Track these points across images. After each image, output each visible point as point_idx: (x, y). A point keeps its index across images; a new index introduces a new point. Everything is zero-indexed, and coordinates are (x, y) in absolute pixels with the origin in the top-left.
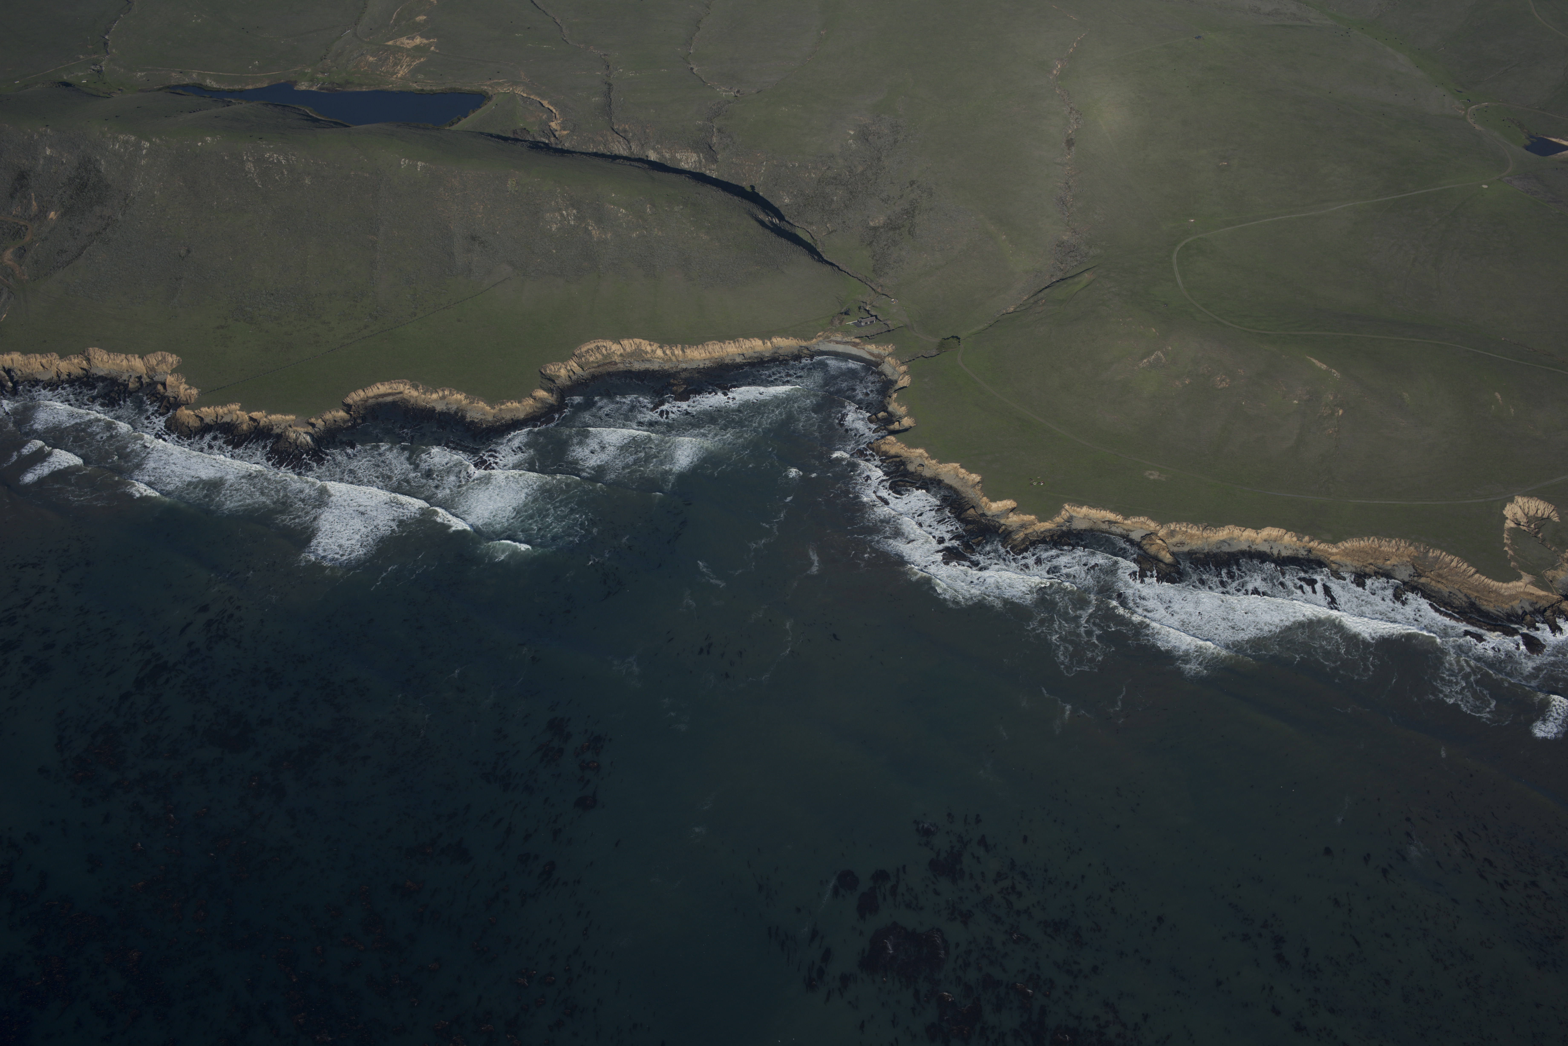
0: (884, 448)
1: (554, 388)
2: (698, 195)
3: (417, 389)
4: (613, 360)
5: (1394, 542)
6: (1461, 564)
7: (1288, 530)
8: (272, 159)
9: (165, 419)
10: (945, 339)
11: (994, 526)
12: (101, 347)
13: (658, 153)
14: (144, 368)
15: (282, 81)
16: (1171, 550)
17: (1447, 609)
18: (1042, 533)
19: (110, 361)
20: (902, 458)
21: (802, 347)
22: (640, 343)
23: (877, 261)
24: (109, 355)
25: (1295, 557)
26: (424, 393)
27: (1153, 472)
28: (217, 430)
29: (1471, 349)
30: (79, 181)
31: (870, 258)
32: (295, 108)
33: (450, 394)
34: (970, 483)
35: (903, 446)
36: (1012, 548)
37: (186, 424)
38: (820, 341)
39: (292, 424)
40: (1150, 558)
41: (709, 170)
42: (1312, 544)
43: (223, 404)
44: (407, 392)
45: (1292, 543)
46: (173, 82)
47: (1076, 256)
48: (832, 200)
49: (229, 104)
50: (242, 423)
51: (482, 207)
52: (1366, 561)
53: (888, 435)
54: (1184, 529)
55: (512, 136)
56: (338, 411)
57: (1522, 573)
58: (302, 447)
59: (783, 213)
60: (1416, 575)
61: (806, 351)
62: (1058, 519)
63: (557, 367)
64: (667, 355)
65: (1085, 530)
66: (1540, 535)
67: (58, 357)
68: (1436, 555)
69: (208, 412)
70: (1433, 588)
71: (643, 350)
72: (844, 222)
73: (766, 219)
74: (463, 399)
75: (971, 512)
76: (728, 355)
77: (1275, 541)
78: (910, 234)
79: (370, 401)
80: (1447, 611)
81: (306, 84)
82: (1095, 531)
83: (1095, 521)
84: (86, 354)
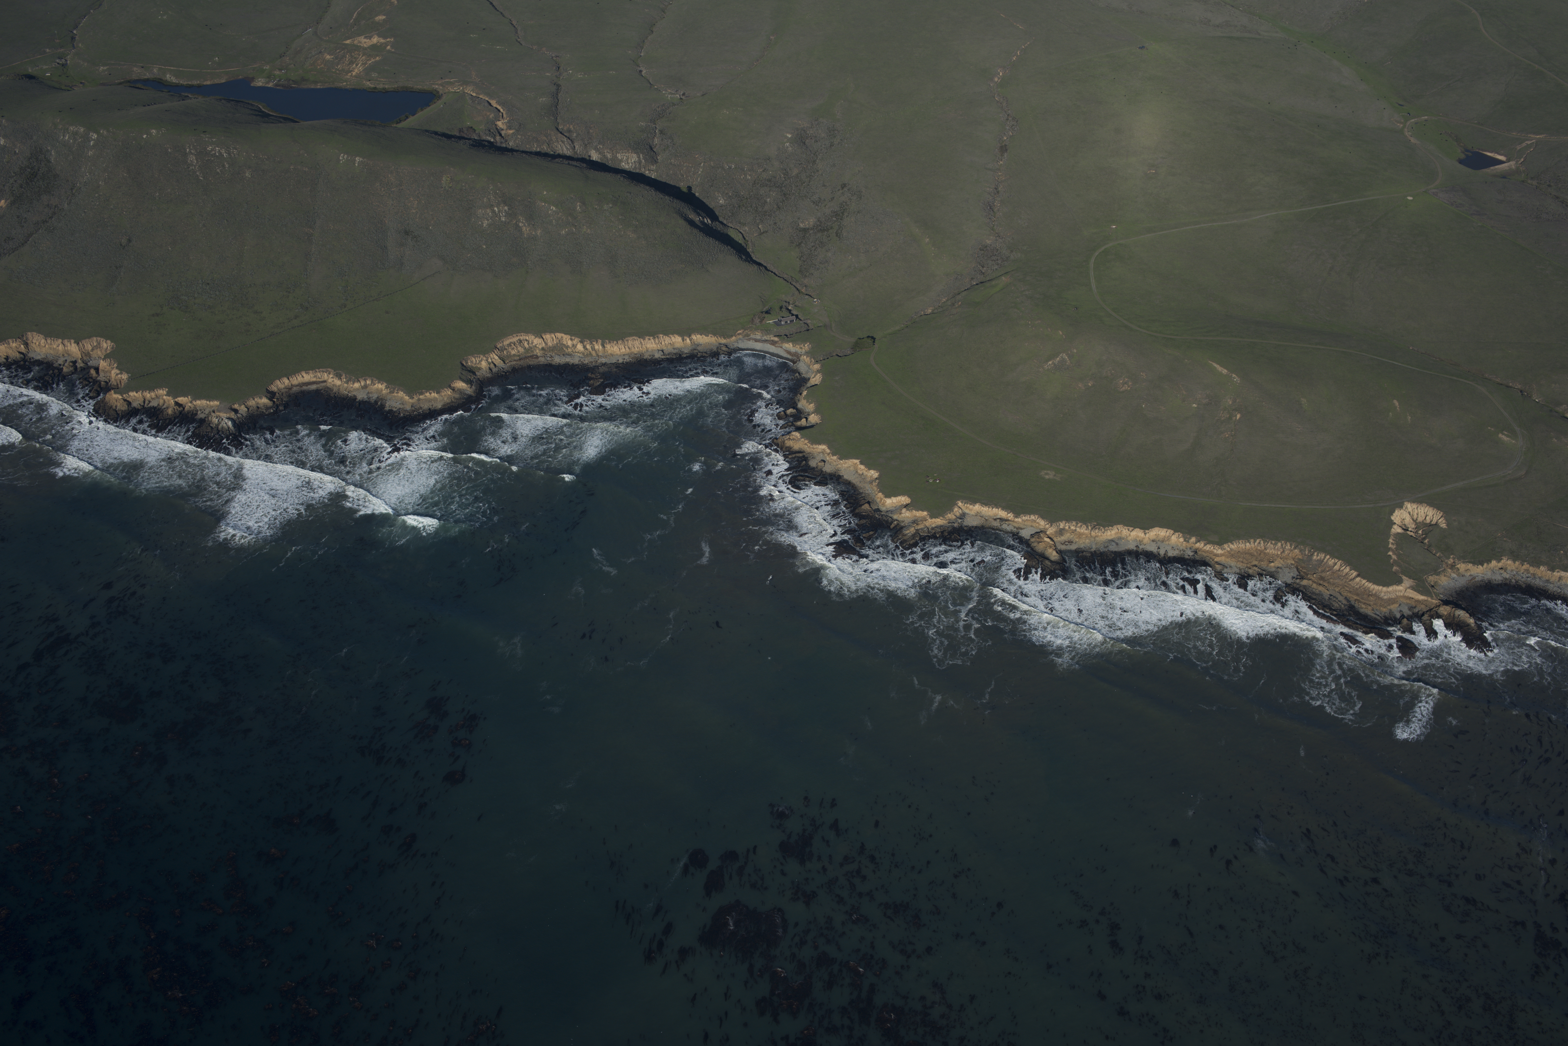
0: (789, 443)
1: (474, 380)
2: (628, 194)
3: (340, 378)
4: (535, 353)
5: (1279, 544)
6: (1344, 567)
7: (1175, 531)
8: (214, 152)
9: (94, 402)
10: (860, 339)
11: (887, 522)
13: (600, 153)
14: (79, 353)
15: (240, 77)
16: (1059, 548)
17: (1325, 612)
18: (933, 529)
19: (47, 346)
20: (805, 454)
21: (721, 344)
22: (562, 337)
23: (804, 261)
24: (46, 340)
25: (1181, 558)
26: (347, 382)
27: (1049, 472)
28: (143, 414)
29: (1376, 357)
30: (29, 170)
31: (797, 259)
32: (249, 103)
33: (371, 383)
34: (869, 479)
35: (806, 441)
36: (901, 543)
37: (114, 407)
38: (740, 339)
39: (215, 409)
40: (1037, 555)
41: (649, 170)
42: (1198, 545)
43: (151, 389)
44: (330, 380)
45: (1179, 544)
46: (134, 77)
47: (997, 260)
48: (766, 202)
49: (185, 98)
50: (168, 408)
51: (416, 202)
52: (1250, 563)
53: (793, 431)
54: (1073, 528)
55: (458, 134)
56: (261, 398)
57: (1404, 577)
58: (223, 432)
59: (717, 213)
60: (1298, 577)
61: (724, 349)
62: (950, 516)
63: (478, 360)
64: (587, 349)
65: (976, 527)
66: (1426, 541)
68: (1321, 558)
69: (136, 397)
70: (1314, 590)
71: (564, 345)
72: (775, 223)
73: (697, 219)
74: (384, 388)
75: (866, 507)
76: (647, 351)
77: (1163, 541)
78: (837, 236)
79: (295, 389)
80: (1326, 614)
81: (263, 80)
82: (986, 528)
83: (987, 518)
84: (25, 339)
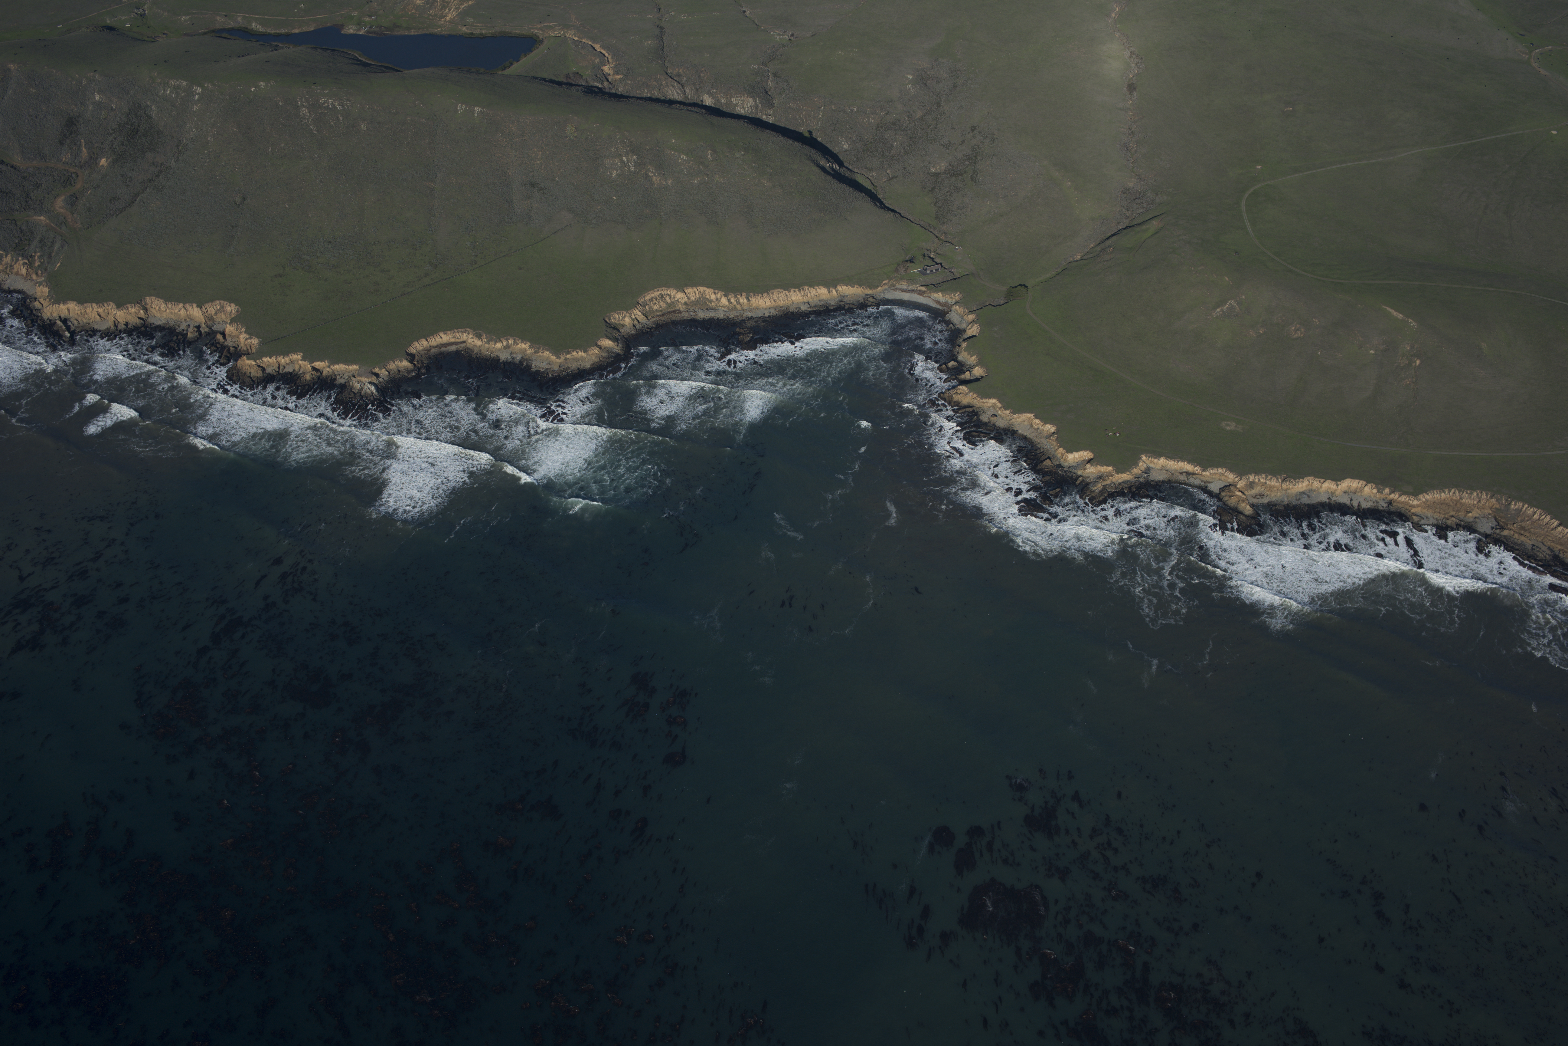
0: (956, 398)
1: (619, 337)
2: (758, 141)
3: (480, 338)
4: (678, 308)
5: (1475, 494)
6: (1544, 516)
7: (1368, 482)
8: (327, 105)
9: (227, 368)
10: (1013, 288)
11: (1071, 477)
12: (158, 296)
13: (713, 98)
14: (202, 317)
15: (329, 24)
16: (1251, 502)
17: (1530, 562)
18: (1120, 484)
19: (168, 311)
21: (867, 295)
22: (704, 291)
23: (940, 207)
24: (166, 304)
25: (1375, 509)
26: (488, 342)
27: (1229, 423)
28: (280, 380)
29: (1547, 298)
30: (129, 127)
31: (932, 205)
32: (344, 52)
33: (514, 343)
34: (1045, 434)
35: (975, 395)
36: (1090, 500)
37: (248, 374)
38: (886, 289)
39: (355, 373)
40: (1230, 510)
41: (766, 115)
42: (1392, 496)
43: (285, 354)
44: (470, 341)
45: (1372, 495)
46: (218, 26)
47: (1142, 203)
48: (892, 146)
49: (276, 48)
51: (540, 153)
52: (1448, 513)
53: (960, 385)
54: (1262, 480)
55: (565, 81)
56: (401, 361)
58: (367, 397)
59: (842, 158)
60: (1498, 527)
61: (871, 300)
62: (1136, 471)
63: (621, 316)
64: (731, 303)
65: (1163, 482)
67: (114, 307)
68: (1519, 507)
69: (270, 362)
70: (1516, 540)
71: (707, 299)
72: (905, 168)
73: (827, 165)
74: (528, 348)
75: (1048, 463)
76: (793, 303)
77: (1355, 493)
78: (972, 180)
79: (433, 350)
80: (1531, 564)
81: (354, 27)
82: (1173, 482)
83: (1172, 472)
84: (143, 304)
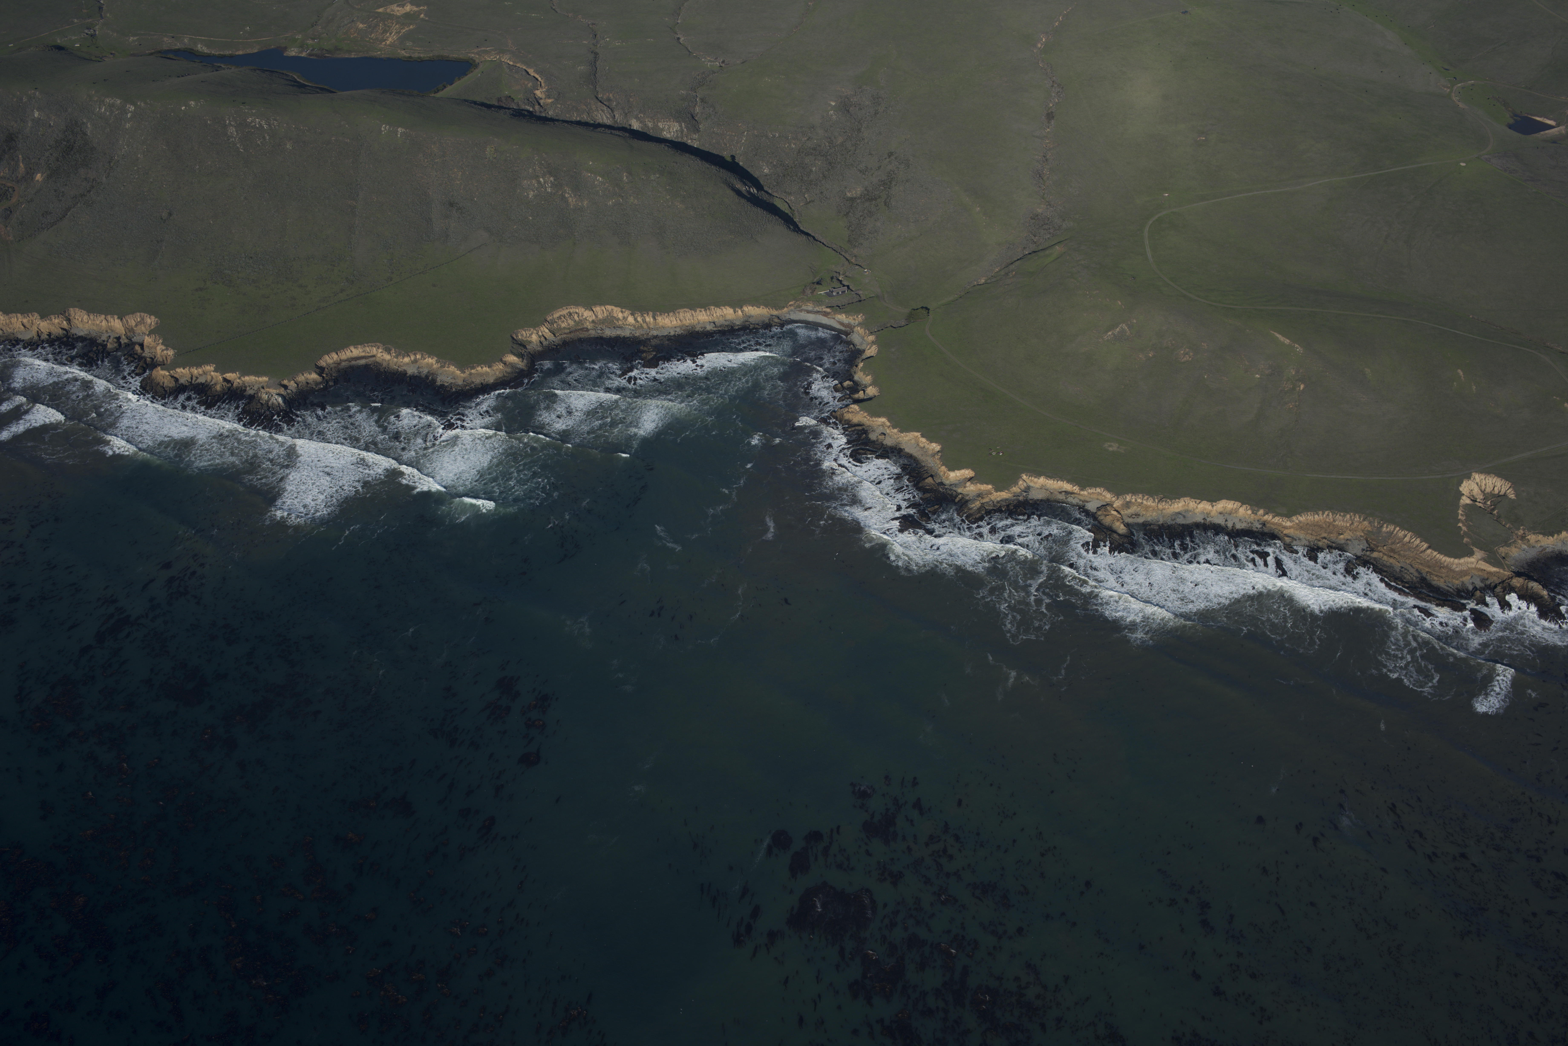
0: (847, 416)
1: (525, 354)
2: (675, 164)
3: (389, 353)
4: (585, 326)
5: (1348, 516)
6: (1414, 539)
7: (1243, 503)
8: (254, 124)
9: (141, 379)
10: (914, 310)
11: (951, 495)
12: (82, 308)
13: (641, 122)
14: (123, 329)
15: (273, 47)
16: (1126, 521)
17: (1397, 584)
18: (998, 502)
19: (90, 322)
20: (864, 427)
21: (773, 316)
22: (612, 310)
23: (853, 231)
24: (89, 316)
25: (1249, 530)
26: (397, 357)
27: (1112, 444)
28: (191, 390)
29: (1437, 326)
30: (65, 143)
31: (846, 229)
32: (283, 73)
33: (421, 358)
34: (930, 452)
35: (866, 414)
36: (967, 517)
37: (161, 384)
38: (792, 310)
39: (265, 385)
40: (1105, 528)
41: (691, 139)
42: (1266, 517)
43: (198, 365)
44: (379, 355)
45: (1247, 516)
46: (165, 47)
47: (1049, 229)
48: (811, 171)
49: (218, 69)
50: (216, 384)
51: (460, 173)
52: (1320, 535)
53: (852, 404)
54: (1139, 500)
55: (496, 104)
56: (310, 373)
57: (1475, 549)
58: (273, 408)
59: (762, 183)
60: (1368, 549)
61: (776, 320)
62: (1015, 489)
63: (528, 333)
64: (638, 322)
65: (1041, 500)
66: (1495, 512)
67: (39, 317)
68: (1390, 530)
69: (184, 374)
70: (1385, 562)
71: (615, 317)
72: (822, 193)
73: (744, 189)
74: (434, 363)
75: (929, 480)
76: (699, 323)
77: (1230, 514)
78: (885, 205)
79: (343, 364)
80: (1398, 586)
81: (296, 50)
82: (1051, 501)
83: (1052, 491)
84: (67, 315)
